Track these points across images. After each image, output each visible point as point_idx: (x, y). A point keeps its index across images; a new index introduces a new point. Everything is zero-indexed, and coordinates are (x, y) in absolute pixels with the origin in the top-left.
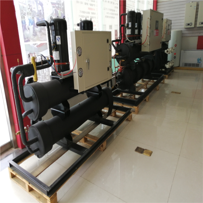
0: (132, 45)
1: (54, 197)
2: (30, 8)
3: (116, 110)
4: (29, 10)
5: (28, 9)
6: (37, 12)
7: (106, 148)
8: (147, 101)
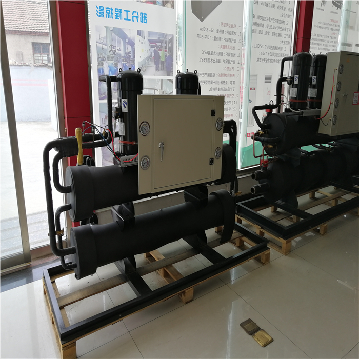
0: (297, 118)
1: (71, 347)
2: (113, 49)
3: (242, 236)
4: (111, 53)
5: (110, 51)
6: (123, 55)
7: (191, 301)
8: (320, 234)
